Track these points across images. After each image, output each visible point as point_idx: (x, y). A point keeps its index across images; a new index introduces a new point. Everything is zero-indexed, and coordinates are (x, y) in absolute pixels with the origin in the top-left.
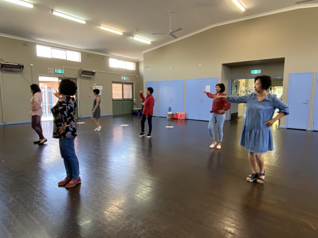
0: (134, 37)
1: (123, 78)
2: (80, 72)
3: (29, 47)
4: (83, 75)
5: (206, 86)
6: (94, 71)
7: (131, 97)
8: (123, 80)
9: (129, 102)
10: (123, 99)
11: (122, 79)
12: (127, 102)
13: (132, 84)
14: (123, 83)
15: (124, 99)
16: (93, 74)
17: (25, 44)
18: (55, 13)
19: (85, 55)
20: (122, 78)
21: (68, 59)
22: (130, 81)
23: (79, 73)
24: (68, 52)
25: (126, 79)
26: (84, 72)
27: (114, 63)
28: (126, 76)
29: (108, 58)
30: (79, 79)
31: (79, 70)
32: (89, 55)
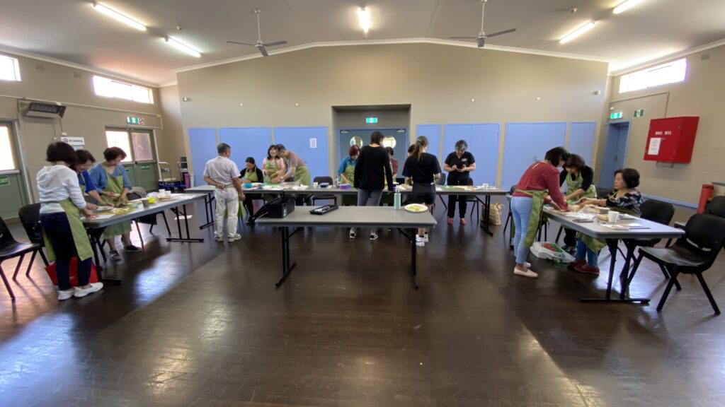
0: (170, 40)
1: (131, 120)
2: (23, 105)
4: (31, 113)
5: (311, 139)
6: (61, 104)
7: (151, 159)
8: (131, 123)
9: (148, 167)
10: (134, 163)
11: (129, 121)
12: (143, 167)
13: (150, 131)
14: (130, 130)
15: (136, 163)
16: (60, 110)
20: (128, 118)
22: (145, 125)
23: (20, 108)
25: (137, 121)
26: (35, 106)
28: (137, 115)
29: (89, 75)
30: (21, 122)
31: (20, 101)
32: (40, 66)
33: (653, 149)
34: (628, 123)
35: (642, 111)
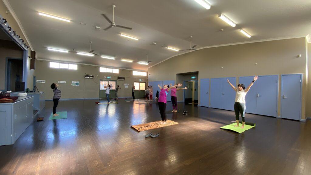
0: (139, 63)
3: (97, 68)
6: (125, 77)
7: (145, 89)
9: (143, 91)
10: (140, 90)
13: (145, 83)
14: (140, 82)
16: (124, 78)
17: (96, 67)
18: (102, 57)
19: (121, 71)
20: (139, 80)
21: (113, 72)
22: (144, 81)
24: (114, 69)
26: (119, 78)
27: (135, 73)
28: (142, 79)
29: (132, 71)
30: (118, 81)
32: (123, 70)
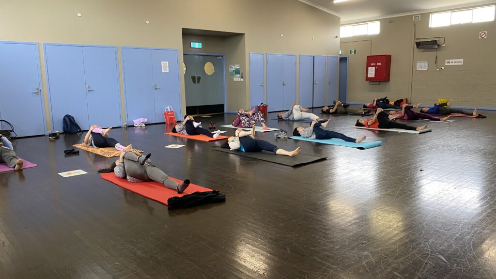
5: (162, 62)
33: (371, 74)
34: (346, 58)
35: (355, 51)
